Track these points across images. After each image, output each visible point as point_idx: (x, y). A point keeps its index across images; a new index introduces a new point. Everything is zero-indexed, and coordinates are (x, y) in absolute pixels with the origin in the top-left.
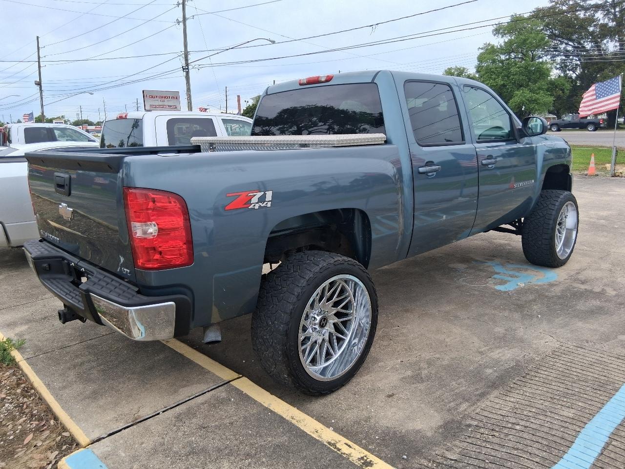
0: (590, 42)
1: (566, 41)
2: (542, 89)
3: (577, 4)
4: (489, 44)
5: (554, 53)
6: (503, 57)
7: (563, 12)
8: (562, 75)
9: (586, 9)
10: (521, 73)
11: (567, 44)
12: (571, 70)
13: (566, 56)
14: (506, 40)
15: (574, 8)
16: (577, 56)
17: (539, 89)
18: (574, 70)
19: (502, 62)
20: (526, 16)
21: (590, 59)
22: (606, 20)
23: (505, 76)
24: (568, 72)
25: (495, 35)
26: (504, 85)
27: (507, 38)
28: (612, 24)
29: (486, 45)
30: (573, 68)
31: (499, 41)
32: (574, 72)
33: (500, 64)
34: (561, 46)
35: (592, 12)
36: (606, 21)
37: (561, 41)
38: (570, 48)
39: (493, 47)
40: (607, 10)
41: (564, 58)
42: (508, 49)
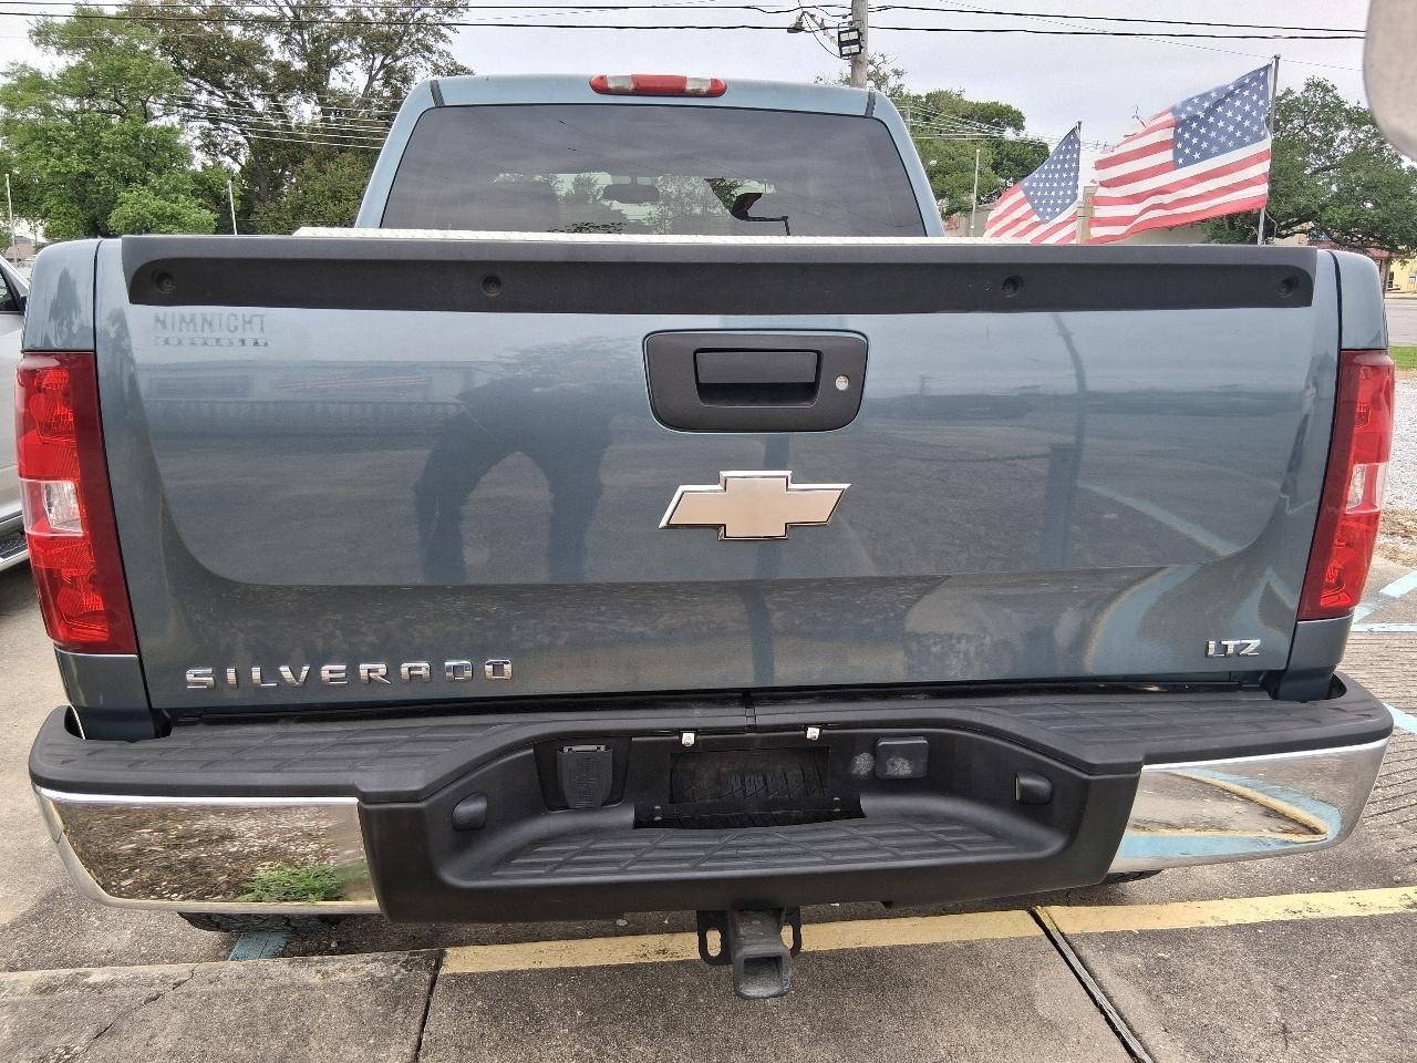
0: (258, 96)
1: (208, 86)
2: (184, 191)
3: (224, 10)
4: (24, 66)
5: (186, 110)
6: (71, 104)
7: (195, 19)
8: (210, 163)
9: (246, 23)
10: (126, 149)
11: (211, 93)
12: (228, 154)
13: (212, 121)
14: (73, 64)
15: (218, 15)
16: (238, 123)
17: (175, 189)
18: (233, 153)
19: (71, 115)
20: (111, 11)
21: (268, 134)
22: (287, 54)
23: (87, 151)
24: (221, 158)
25: (36, 45)
26: (87, 175)
27: (73, 60)
28: (299, 65)
29: (15, 68)
30: (231, 150)
31: (52, 63)
32: (235, 159)
33: (66, 120)
34: (198, 96)
35: (257, 32)
36: (287, 57)
37: (198, 86)
38: (217, 104)
39: (37, 75)
40: (286, 34)
41: (207, 124)
42: (79, 84)
